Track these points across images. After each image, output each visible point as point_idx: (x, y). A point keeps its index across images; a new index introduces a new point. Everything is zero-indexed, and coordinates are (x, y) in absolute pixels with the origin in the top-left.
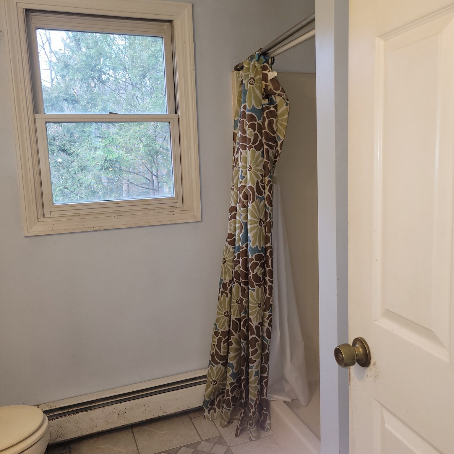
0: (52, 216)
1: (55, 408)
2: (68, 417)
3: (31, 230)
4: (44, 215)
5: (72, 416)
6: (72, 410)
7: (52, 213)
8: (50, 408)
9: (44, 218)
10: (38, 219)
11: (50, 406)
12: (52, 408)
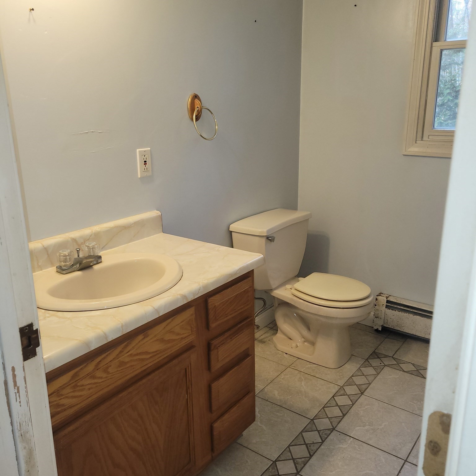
0: (429, 140)
1: (400, 302)
2: (407, 314)
3: (409, 150)
4: (422, 137)
5: (411, 315)
6: (411, 310)
7: (430, 137)
8: (395, 301)
9: (422, 140)
10: (416, 140)
11: (396, 300)
12: (397, 302)
